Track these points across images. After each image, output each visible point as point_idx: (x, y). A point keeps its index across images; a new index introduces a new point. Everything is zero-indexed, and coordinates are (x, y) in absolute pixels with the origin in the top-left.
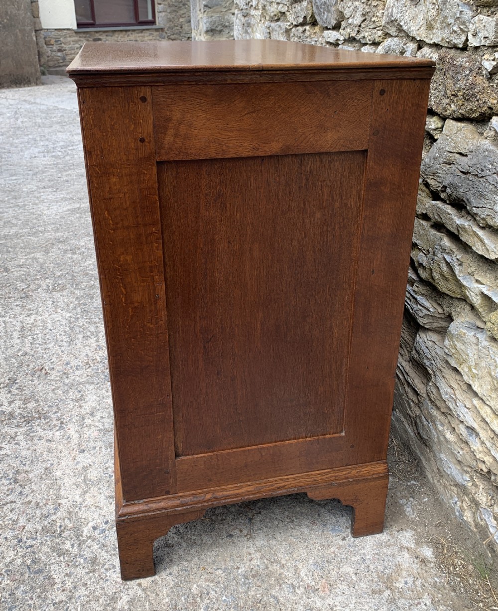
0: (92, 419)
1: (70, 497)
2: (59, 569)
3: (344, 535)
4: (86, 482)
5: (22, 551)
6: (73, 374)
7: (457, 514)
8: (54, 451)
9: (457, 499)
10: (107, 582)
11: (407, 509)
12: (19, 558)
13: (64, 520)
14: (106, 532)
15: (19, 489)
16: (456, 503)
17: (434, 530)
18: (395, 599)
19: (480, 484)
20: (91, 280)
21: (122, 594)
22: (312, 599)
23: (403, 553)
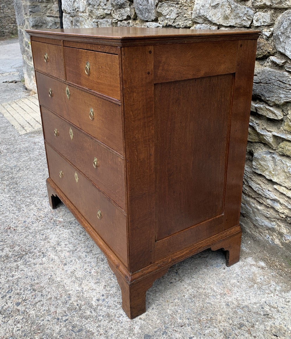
0: (60, 247)
1: (73, 289)
2: (91, 326)
3: (223, 267)
4: (77, 279)
5: (63, 324)
6: (32, 226)
7: (271, 242)
8: (48, 268)
9: (269, 236)
10: (122, 323)
11: (244, 248)
12: (63, 328)
13: (77, 301)
14: (106, 300)
15: (40, 294)
16: (269, 238)
17: (260, 254)
18: (260, 287)
19: (281, 224)
20: (9, 174)
21: (134, 326)
22: (226, 298)
23: (253, 267)
